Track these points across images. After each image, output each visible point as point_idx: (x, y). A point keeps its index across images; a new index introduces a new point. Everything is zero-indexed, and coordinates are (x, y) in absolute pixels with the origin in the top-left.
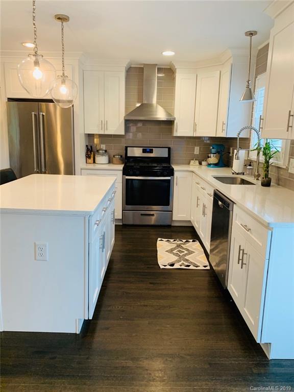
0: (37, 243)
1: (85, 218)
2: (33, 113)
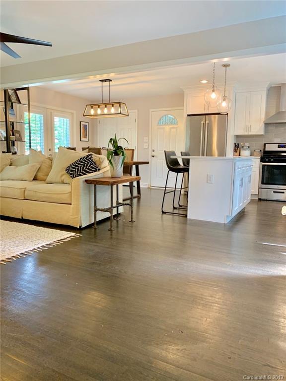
0: (208, 174)
2: (202, 122)
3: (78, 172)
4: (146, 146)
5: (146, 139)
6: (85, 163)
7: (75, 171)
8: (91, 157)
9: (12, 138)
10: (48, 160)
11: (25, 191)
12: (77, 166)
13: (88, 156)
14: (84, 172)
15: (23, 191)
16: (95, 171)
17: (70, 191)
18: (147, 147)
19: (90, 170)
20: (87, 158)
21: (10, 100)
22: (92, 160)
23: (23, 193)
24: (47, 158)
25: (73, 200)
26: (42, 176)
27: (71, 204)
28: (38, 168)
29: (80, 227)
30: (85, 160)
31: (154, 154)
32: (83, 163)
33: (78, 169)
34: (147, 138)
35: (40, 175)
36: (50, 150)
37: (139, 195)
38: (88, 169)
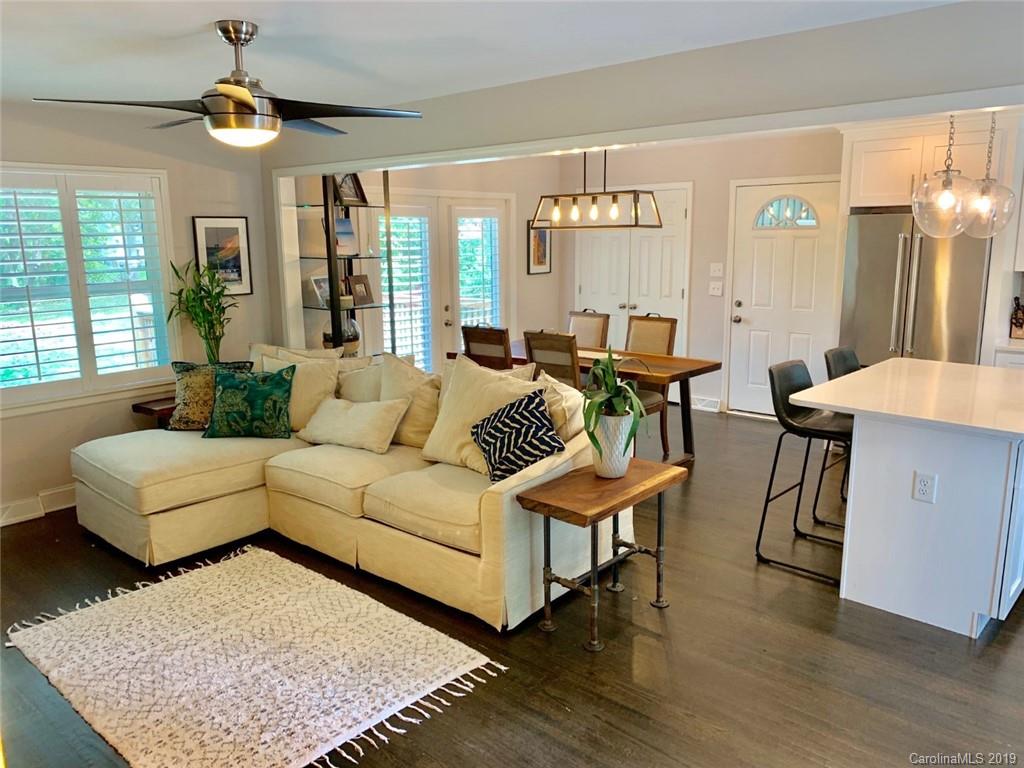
0: (918, 472)
1: (1011, 443)
2: (901, 236)
3: (501, 452)
4: (715, 288)
5: (715, 269)
6: (522, 425)
7: (495, 444)
8: (542, 402)
9: (347, 300)
10: (429, 389)
11: (363, 493)
12: (501, 432)
13: (531, 399)
14: (518, 452)
15: (359, 496)
16: (549, 454)
17: (477, 521)
18: (720, 294)
19: (536, 448)
20: (527, 405)
21: (337, 197)
22: (542, 413)
23: (359, 500)
24: (427, 384)
25: (484, 545)
26: (412, 435)
27: (478, 556)
28: (403, 413)
29: (505, 627)
30: (521, 415)
31: (738, 312)
32: (518, 422)
33: (503, 439)
34: (721, 265)
35: (409, 433)
36: (447, 309)
37: (689, 456)
38: (530, 444)
